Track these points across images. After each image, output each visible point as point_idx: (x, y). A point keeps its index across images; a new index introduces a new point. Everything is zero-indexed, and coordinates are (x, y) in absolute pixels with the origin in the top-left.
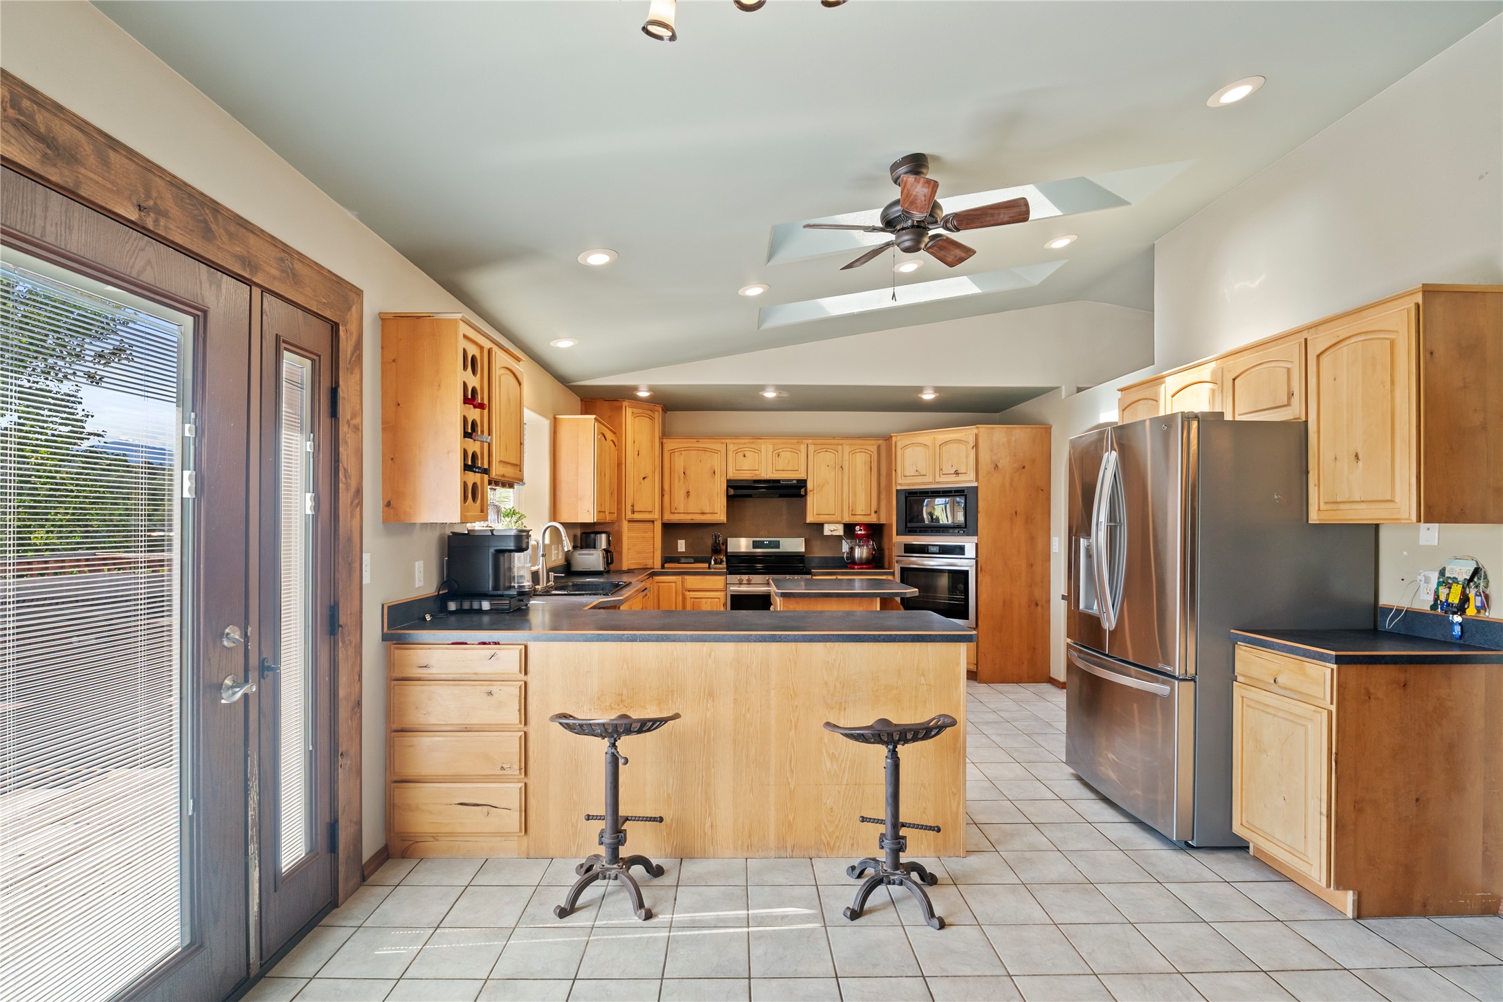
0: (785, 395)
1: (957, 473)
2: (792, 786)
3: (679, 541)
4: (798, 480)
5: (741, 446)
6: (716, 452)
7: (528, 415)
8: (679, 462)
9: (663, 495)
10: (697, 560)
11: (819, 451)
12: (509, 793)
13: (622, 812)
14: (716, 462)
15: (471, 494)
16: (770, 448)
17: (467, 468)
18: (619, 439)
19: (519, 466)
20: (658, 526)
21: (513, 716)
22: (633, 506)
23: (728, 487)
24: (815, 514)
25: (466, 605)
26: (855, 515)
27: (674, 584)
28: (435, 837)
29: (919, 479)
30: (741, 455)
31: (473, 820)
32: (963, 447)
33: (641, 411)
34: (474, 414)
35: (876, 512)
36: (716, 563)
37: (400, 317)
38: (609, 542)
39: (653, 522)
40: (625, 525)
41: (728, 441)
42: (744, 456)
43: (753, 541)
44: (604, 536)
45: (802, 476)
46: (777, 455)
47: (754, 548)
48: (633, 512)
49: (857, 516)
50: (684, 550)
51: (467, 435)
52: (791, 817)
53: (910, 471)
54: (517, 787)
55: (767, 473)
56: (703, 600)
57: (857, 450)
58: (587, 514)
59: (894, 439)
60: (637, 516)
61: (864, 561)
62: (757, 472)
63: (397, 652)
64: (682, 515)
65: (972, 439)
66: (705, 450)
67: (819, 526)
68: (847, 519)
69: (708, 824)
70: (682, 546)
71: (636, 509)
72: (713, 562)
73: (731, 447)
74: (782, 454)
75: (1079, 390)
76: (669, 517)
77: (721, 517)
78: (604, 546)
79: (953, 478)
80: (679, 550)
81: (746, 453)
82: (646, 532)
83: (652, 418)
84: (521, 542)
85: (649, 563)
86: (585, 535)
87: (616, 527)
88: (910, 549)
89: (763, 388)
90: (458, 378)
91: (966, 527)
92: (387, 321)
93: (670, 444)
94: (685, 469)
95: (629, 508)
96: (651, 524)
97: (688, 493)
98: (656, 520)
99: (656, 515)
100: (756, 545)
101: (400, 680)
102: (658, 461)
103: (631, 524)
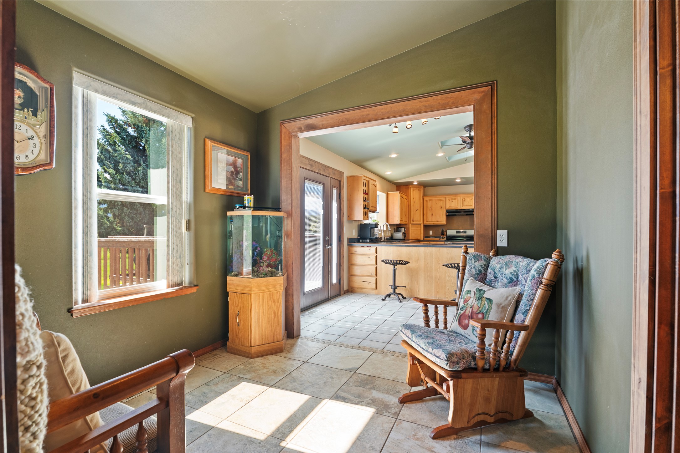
0: (463, 180)
2: (438, 283)
3: (430, 231)
4: (471, 209)
5: (451, 198)
6: (442, 200)
7: (378, 193)
8: (429, 204)
9: (424, 216)
10: (436, 237)
12: (373, 280)
13: (396, 285)
14: (442, 204)
15: (365, 214)
16: (461, 198)
17: (364, 208)
18: (408, 198)
19: (376, 207)
20: (422, 226)
21: (374, 263)
22: (413, 219)
23: (446, 212)
25: (364, 241)
28: (358, 288)
30: (451, 201)
31: (365, 285)
33: (416, 188)
34: (366, 196)
36: (442, 238)
37: (351, 176)
38: (405, 230)
39: (420, 224)
40: (410, 225)
41: (446, 196)
42: (452, 201)
44: (403, 228)
46: (464, 201)
47: (457, 233)
48: (413, 221)
50: (432, 234)
51: (364, 201)
52: (438, 290)
54: (375, 278)
55: (460, 207)
58: (397, 221)
60: (414, 222)
62: (457, 207)
63: (350, 248)
64: (430, 222)
66: (438, 200)
69: (418, 290)
70: (431, 233)
72: (441, 238)
73: (447, 199)
74: (466, 200)
76: (426, 223)
77: (444, 222)
78: (403, 231)
80: (430, 234)
81: (453, 200)
82: (418, 228)
83: (419, 190)
84: (376, 225)
85: (419, 238)
86: (397, 227)
87: (407, 226)
89: (456, 179)
90: (362, 188)
92: (348, 177)
93: (426, 198)
94: (431, 206)
95: (412, 220)
96: (420, 225)
97: (432, 214)
98: (421, 224)
99: (421, 222)
100: (457, 232)
101: (351, 254)
102: (422, 204)
103: (412, 225)
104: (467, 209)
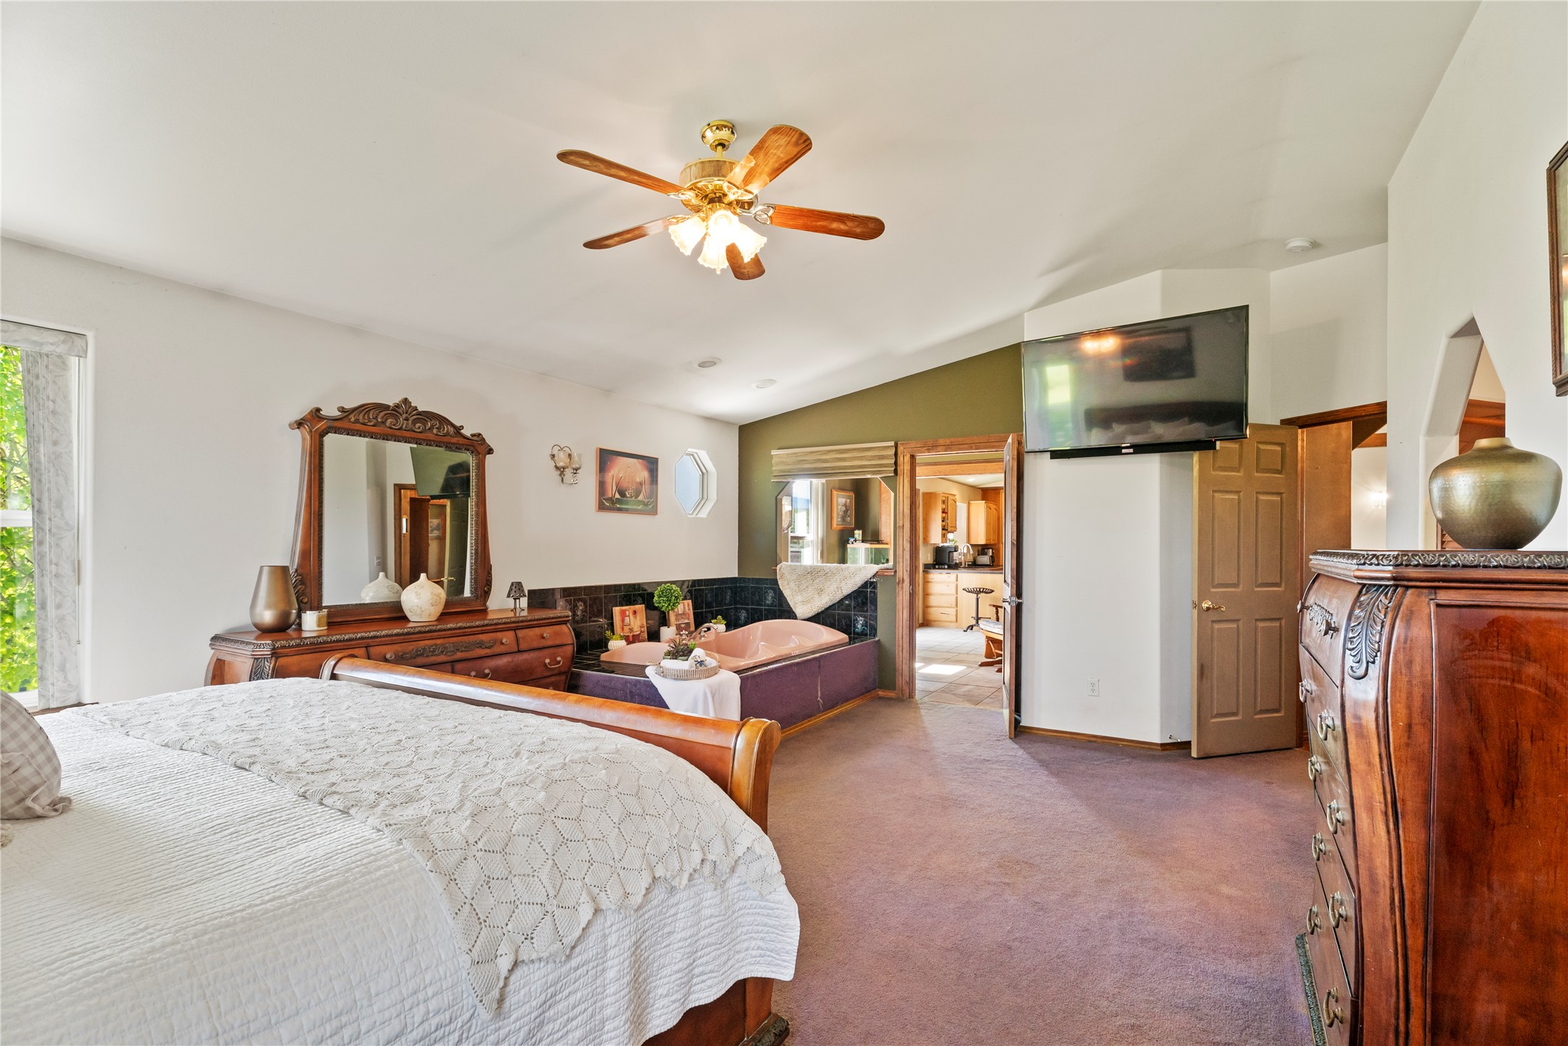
12: (953, 611)
13: (979, 616)
15: (944, 536)
17: (943, 529)
18: (999, 508)
19: (955, 527)
21: (954, 592)
25: (940, 567)
28: (934, 621)
31: (944, 617)
34: (944, 515)
37: (927, 493)
44: (991, 550)
51: (943, 521)
54: (955, 609)
58: (982, 541)
63: (925, 575)
78: (991, 554)
84: (956, 549)
86: (982, 549)
90: (940, 507)
92: (925, 494)
101: (926, 582)
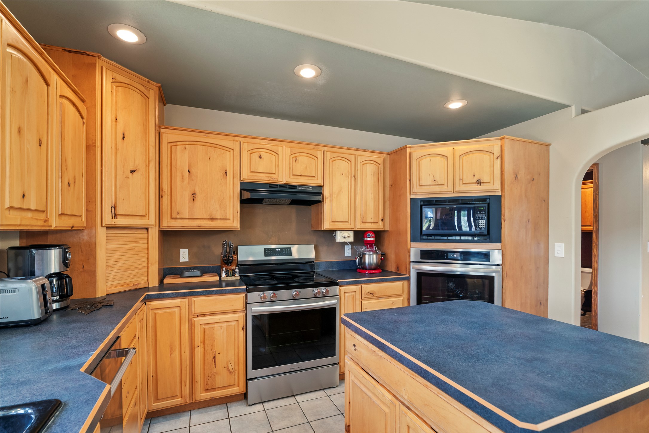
1: (479, 182)
3: (182, 251)
4: (313, 187)
5: (257, 147)
6: (230, 150)
8: (182, 158)
9: (160, 197)
10: (205, 271)
11: (334, 159)
14: (228, 160)
16: (288, 150)
20: (154, 235)
22: (114, 207)
23: (241, 190)
24: (331, 221)
26: (366, 222)
27: (177, 310)
29: (437, 189)
30: (256, 156)
32: (486, 157)
35: (382, 220)
36: (227, 275)
38: (65, 262)
39: (147, 229)
40: (101, 234)
41: (243, 139)
42: (260, 157)
43: (265, 249)
45: (318, 182)
46: (294, 160)
47: (266, 255)
48: (115, 216)
49: (367, 224)
50: (187, 260)
53: (427, 180)
55: (284, 177)
56: (216, 325)
57: (367, 162)
59: (408, 150)
60: (121, 221)
61: (373, 267)
62: (273, 175)
64: (186, 221)
65: (496, 150)
66: (215, 146)
67: (332, 233)
68: (360, 227)
70: (184, 255)
71: (119, 211)
72: (224, 274)
73: (245, 146)
74: (299, 158)
75: (584, 112)
76: (168, 223)
77: (235, 224)
79: (475, 187)
80: (182, 260)
81: (262, 154)
82: (137, 242)
83: (145, 97)
85: (142, 283)
87: (85, 236)
88: (426, 255)
91: (488, 234)
93: (170, 135)
94: (189, 166)
95: (107, 210)
96: (145, 231)
97: (194, 195)
98: (152, 226)
99: (152, 220)
100: (268, 252)
102: (153, 153)
103: (111, 232)
104: (301, 186)
